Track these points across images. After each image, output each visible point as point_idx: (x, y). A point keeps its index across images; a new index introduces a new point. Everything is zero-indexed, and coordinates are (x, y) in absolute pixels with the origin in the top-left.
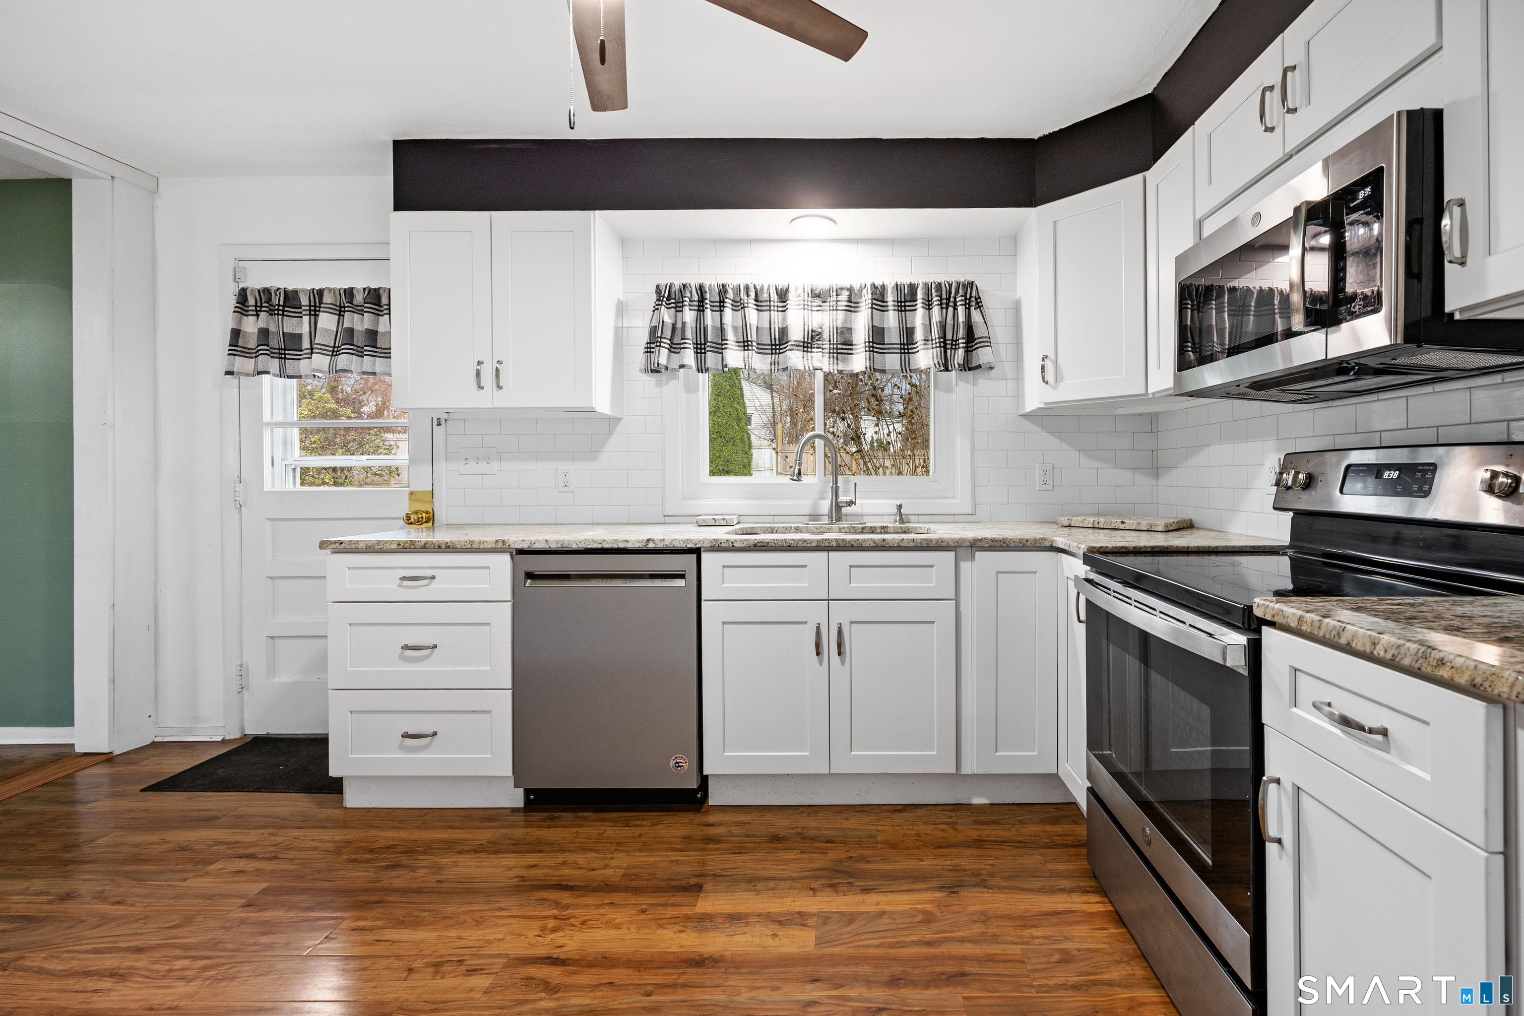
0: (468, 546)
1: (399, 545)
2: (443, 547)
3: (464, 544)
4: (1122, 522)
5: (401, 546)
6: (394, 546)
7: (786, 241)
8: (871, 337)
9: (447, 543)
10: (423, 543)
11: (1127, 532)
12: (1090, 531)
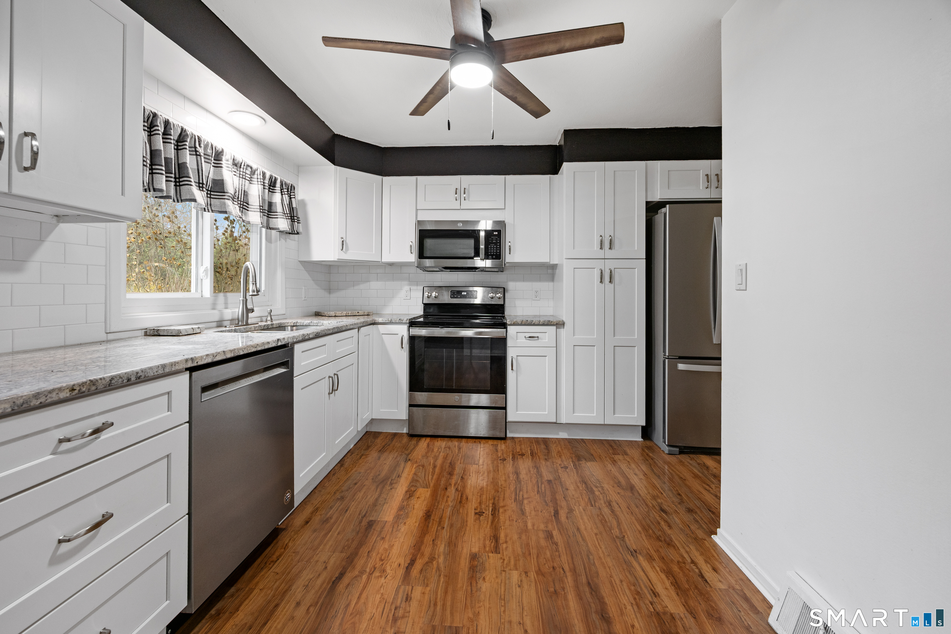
0: (161, 372)
1: (73, 390)
2: (133, 379)
3: (155, 370)
4: (358, 313)
5: (76, 392)
6: (65, 394)
7: (207, 110)
8: (261, 203)
9: (137, 373)
10: (108, 380)
11: (360, 316)
12: (345, 317)
